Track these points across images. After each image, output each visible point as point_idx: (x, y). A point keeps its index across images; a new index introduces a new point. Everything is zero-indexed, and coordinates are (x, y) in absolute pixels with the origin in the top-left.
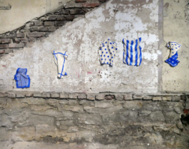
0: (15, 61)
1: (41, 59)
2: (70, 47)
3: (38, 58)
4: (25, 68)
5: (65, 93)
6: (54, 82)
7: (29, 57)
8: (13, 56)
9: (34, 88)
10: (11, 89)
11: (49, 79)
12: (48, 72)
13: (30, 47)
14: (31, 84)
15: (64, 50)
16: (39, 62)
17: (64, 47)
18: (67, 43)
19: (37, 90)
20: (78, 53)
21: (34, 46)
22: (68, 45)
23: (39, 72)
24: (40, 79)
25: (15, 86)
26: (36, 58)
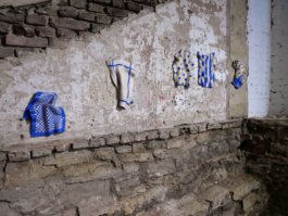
1: (85, 74)
2: (137, 57)
3: (80, 72)
4: (51, 91)
5: (130, 134)
6: (111, 116)
7: (62, 68)
9: (73, 133)
10: (17, 141)
11: (102, 111)
12: (100, 100)
13: (62, 48)
14: (67, 124)
15: (126, 59)
16: (82, 81)
17: (127, 55)
18: (131, 49)
19: (79, 135)
20: (147, 66)
21: (73, 49)
22: (133, 53)
23: (83, 100)
24: (86, 113)
25: (27, 134)
26: (76, 73)
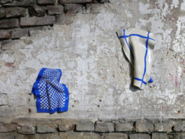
0: (34, 55)
1: (92, 48)
2: (157, 24)
3: (86, 47)
4: (57, 67)
5: (148, 121)
6: (122, 97)
7: (67, 43)
8: (30, 42)
9: (77, 112)
10: (24, 115)
11: (111, 90)
12: (109, 77)
14: (71, 102)
15: (143, 28)
16: (88, 57)
17: (144, 22)
18: (150, 15)
19: (83, 117)
21: (78, 22)
22: (151, 19)
23: (89, 77)
24: (92, 93)
25: (34, 109)
26: (82, 47)
